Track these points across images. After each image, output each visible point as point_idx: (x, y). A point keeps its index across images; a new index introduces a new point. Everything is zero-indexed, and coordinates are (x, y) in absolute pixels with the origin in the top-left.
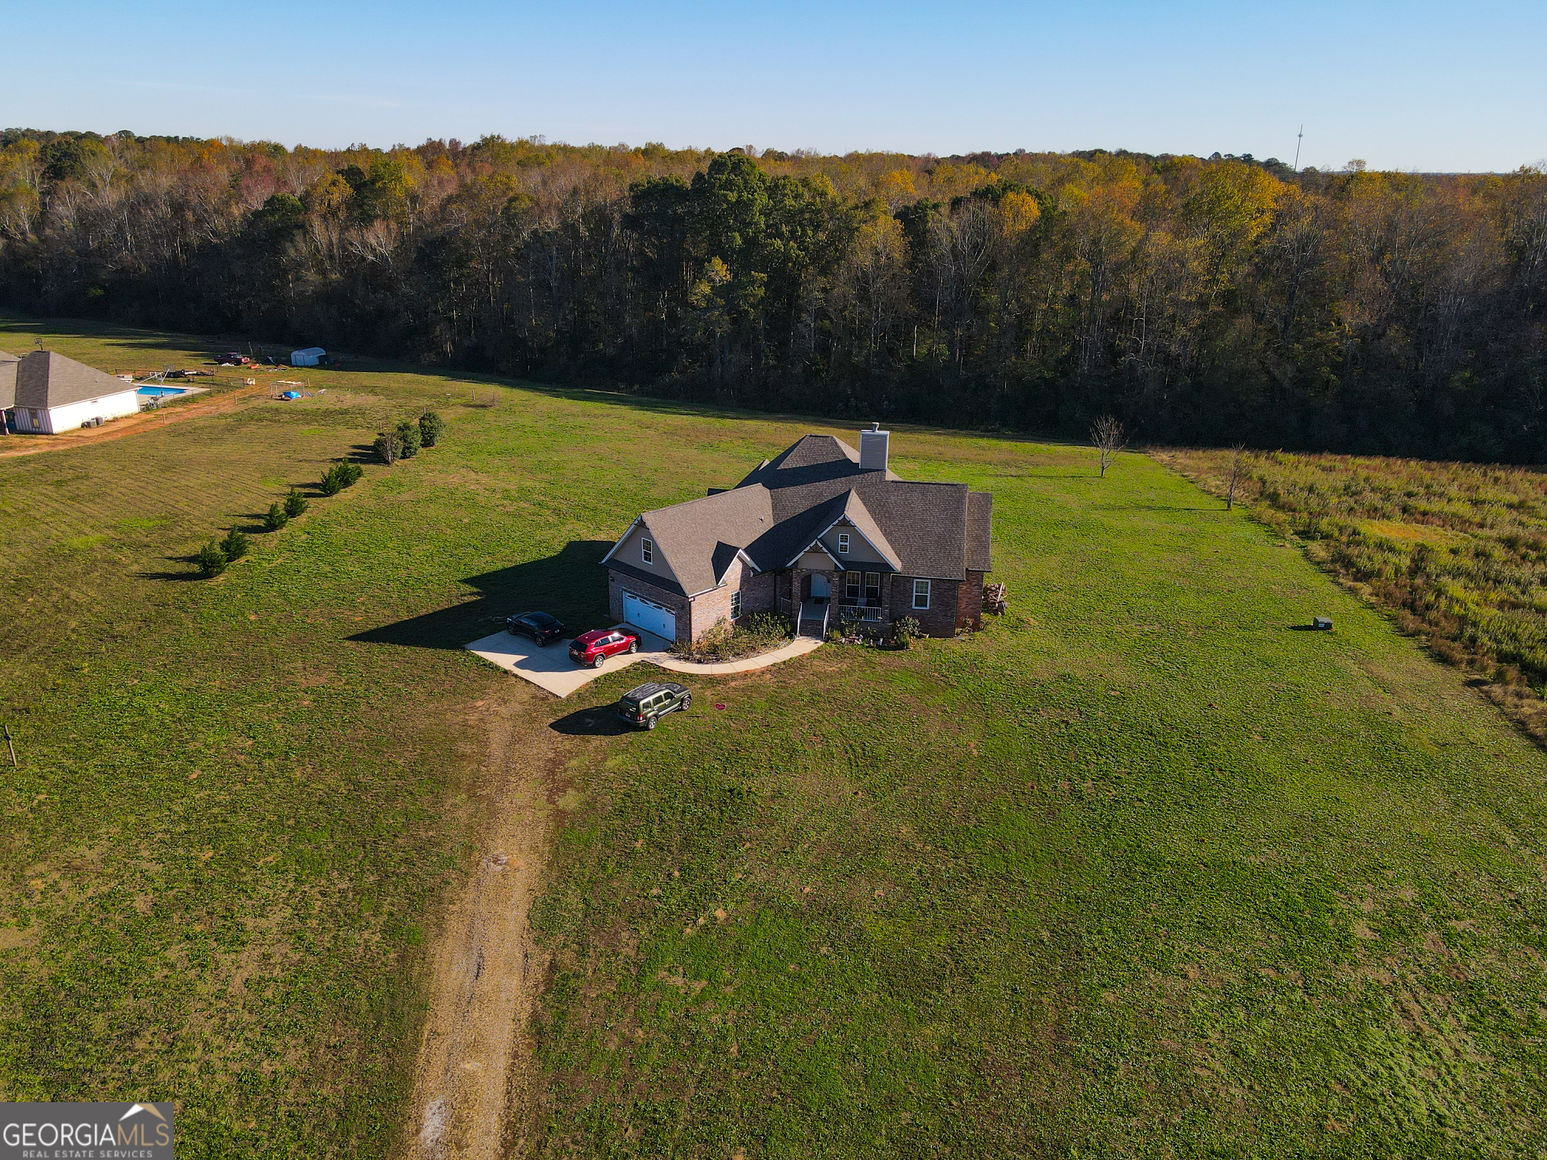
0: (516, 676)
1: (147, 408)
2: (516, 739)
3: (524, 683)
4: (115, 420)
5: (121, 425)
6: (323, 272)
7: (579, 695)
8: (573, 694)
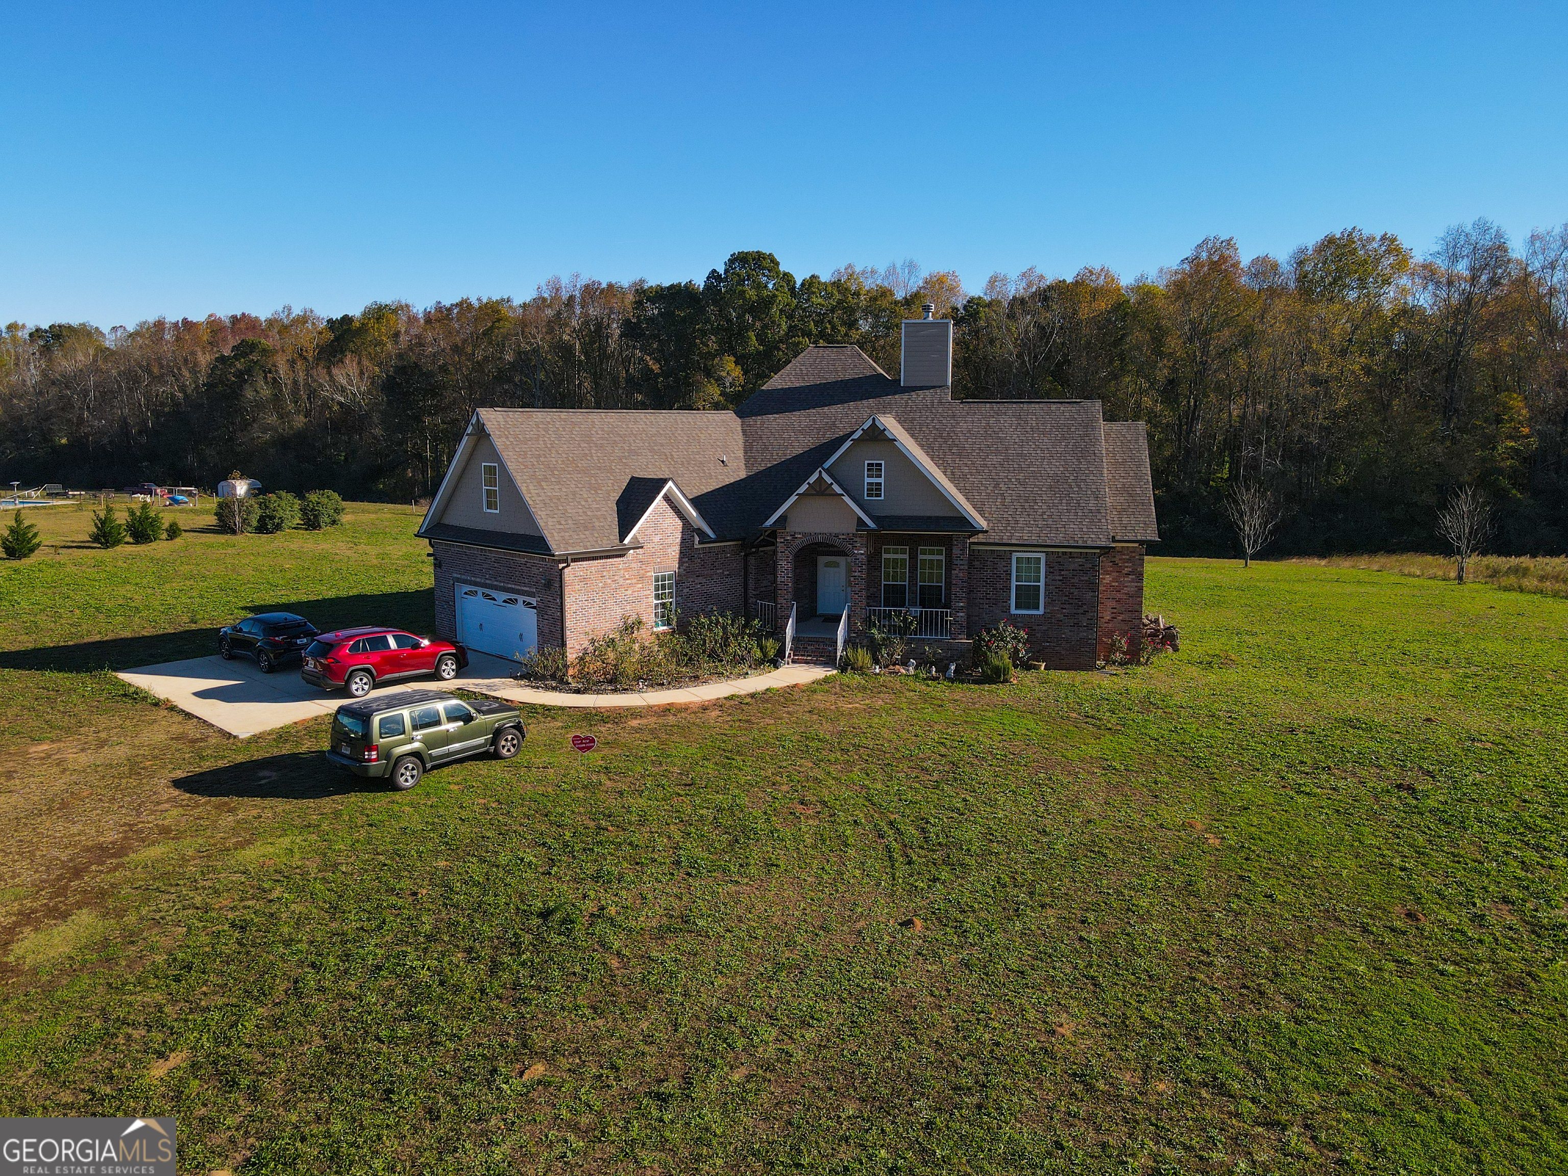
0: (172, 709)
3: (180, 718)
6: (284, 417)
7: (282, 735)
8: (270, 733)
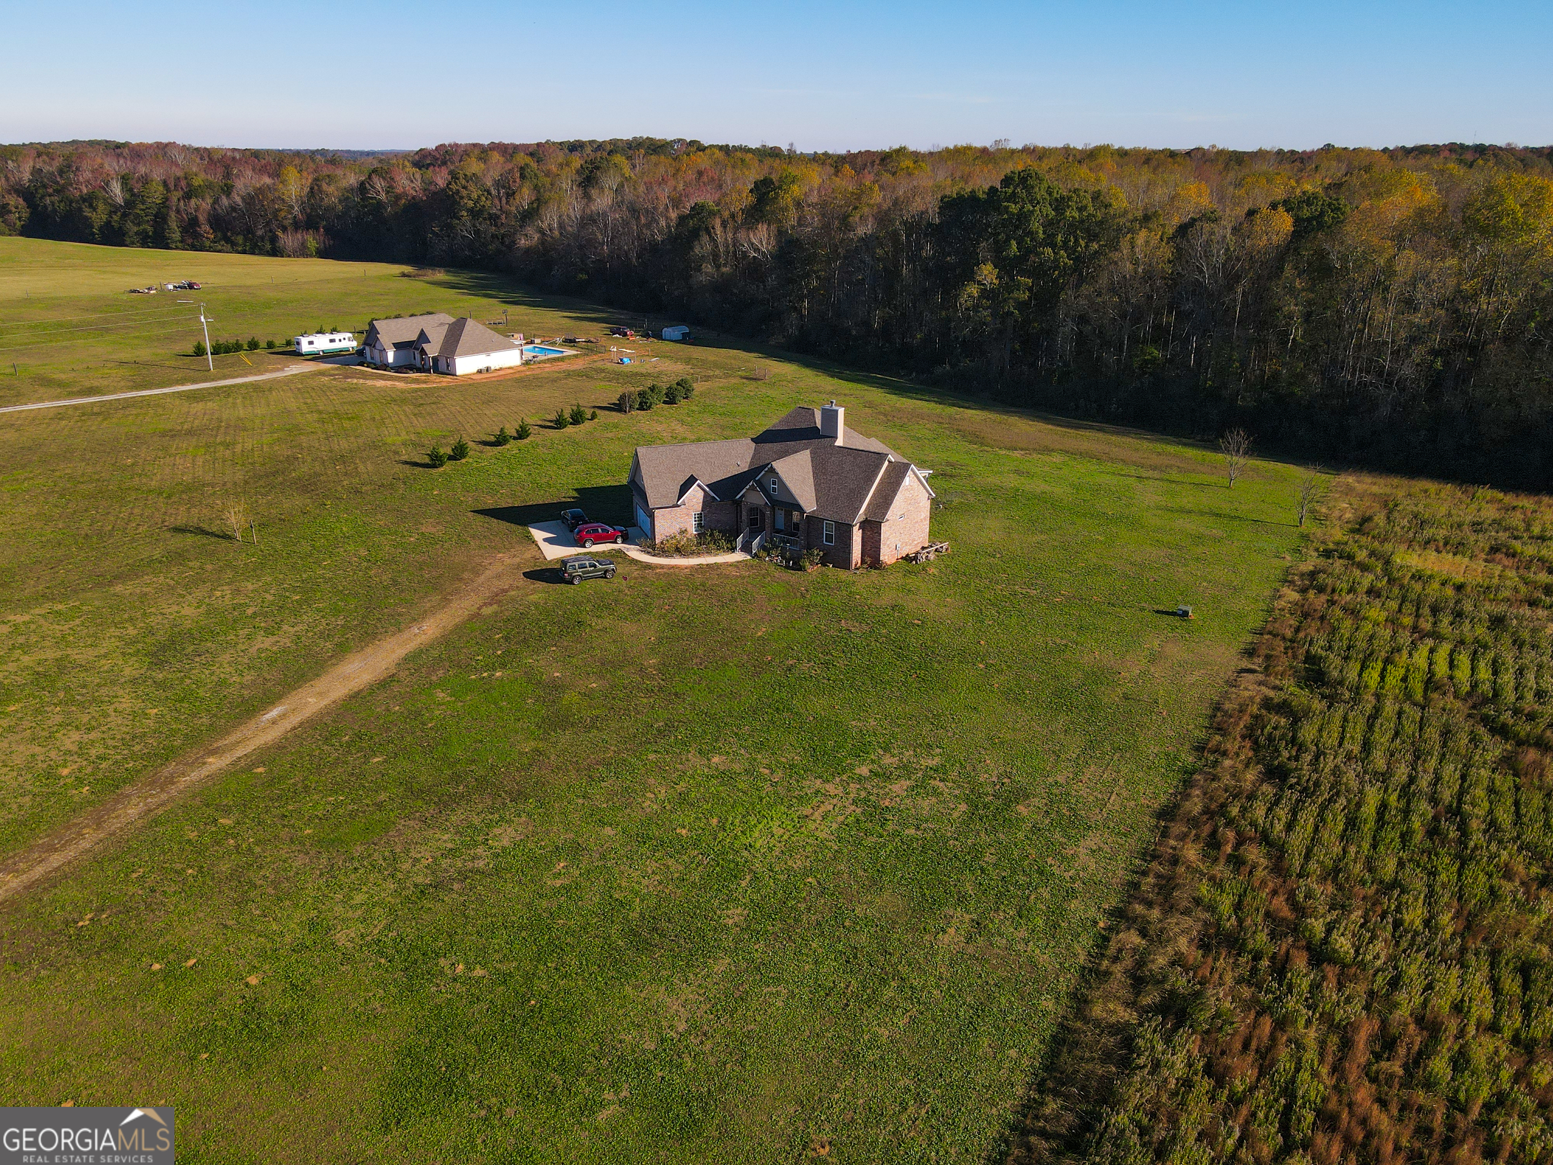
0: (537, 545)
1: (527, 363)
2: (499, 576)
3: (537, 549)
4: (501, 369)
5: (501, 373)
6: (718, 267)
7: (558, 560)
8: (556, 559)
